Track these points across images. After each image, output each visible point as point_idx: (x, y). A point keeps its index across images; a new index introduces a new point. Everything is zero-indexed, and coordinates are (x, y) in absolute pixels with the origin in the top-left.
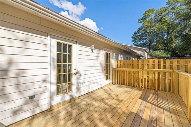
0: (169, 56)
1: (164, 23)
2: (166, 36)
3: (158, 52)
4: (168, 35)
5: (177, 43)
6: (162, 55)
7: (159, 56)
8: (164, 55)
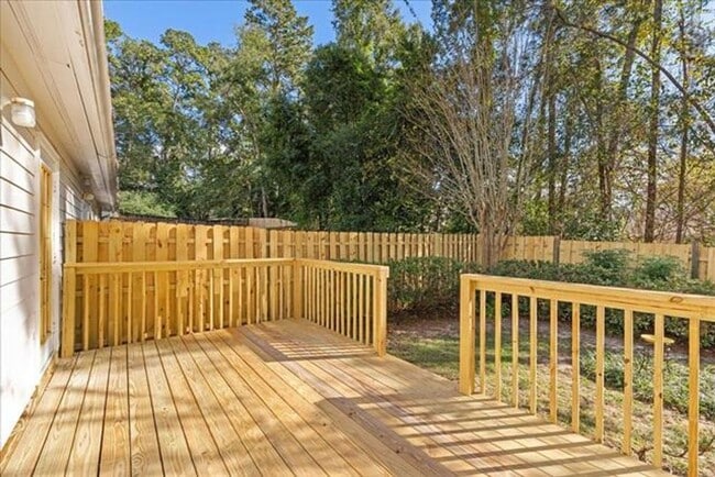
0: (171, 214)
1: (152, 101)
2: (159, 148)
3: (138, 197)
4: (166, 146)
5: (189, 177)
6: (151, 211)
7: (142, 213)
8: (158, 211)
